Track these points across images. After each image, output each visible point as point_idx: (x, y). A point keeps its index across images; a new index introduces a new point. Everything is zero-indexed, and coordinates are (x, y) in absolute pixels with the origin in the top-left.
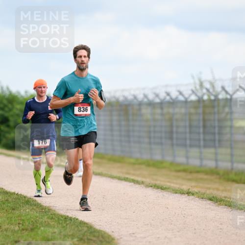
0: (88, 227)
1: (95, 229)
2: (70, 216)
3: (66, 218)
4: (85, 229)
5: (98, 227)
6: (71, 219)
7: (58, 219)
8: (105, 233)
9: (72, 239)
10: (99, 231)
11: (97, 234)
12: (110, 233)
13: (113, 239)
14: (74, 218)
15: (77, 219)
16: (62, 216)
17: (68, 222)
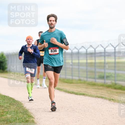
0: (13, 99)
1: (15, 100)
2: (6, 95)
3: (5, 96)
4: (12, 100)
5: (16, 99)
6: (6, 96)
7: (2, 96)
8: (19, 101)
9: (7, 104)
10: (17, 101)
11: (16, 102)
12: (21, 102)
13: (22, 104)
14: (8, 96)
15: (9, 97)
16: (3, 95)
17: (5, 98)
